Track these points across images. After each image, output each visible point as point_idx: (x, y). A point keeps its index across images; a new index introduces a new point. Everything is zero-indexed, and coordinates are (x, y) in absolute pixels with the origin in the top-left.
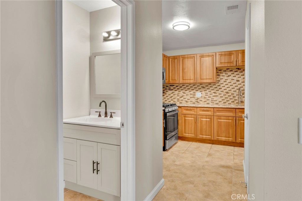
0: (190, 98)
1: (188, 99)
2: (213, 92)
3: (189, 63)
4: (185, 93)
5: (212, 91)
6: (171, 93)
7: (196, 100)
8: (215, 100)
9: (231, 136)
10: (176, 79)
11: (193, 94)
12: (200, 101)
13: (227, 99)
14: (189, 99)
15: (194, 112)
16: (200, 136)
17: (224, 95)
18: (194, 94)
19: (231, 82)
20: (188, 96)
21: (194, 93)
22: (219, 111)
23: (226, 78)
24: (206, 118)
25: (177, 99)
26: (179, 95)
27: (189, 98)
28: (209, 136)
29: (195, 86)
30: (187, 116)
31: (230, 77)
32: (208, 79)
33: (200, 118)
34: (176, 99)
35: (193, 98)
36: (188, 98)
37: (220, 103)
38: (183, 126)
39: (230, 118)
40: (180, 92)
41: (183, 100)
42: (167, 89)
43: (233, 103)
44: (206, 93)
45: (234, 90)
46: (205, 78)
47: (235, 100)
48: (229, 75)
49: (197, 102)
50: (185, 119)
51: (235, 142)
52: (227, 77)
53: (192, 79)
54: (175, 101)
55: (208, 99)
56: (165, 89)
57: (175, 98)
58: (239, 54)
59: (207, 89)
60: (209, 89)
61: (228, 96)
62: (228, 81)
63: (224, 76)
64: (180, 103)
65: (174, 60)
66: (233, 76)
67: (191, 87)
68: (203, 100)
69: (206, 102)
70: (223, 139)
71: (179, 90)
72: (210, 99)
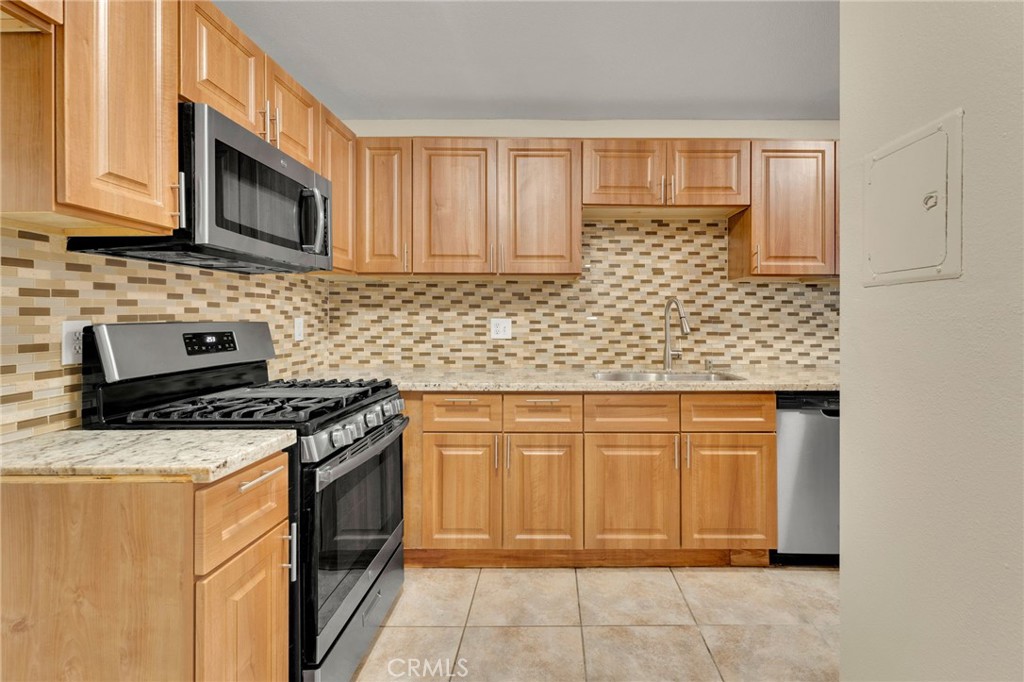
0: (464, 342)
1: (452, 350)
2: (563, 319)
3: (459, 181)
4: (441, 322)
5: (556, 314)
6: (373, 321)
7: (489, 350)
8: (570, 351)
9: (659, 525)
10: (396, 252)
11: (477, 326)
12: (507, 355)
13: (616, 345)
14: (460, 350)
15: (487, 420)
16: (518, 537)
17: (604, 330)
18: (482, 327)
19: (632, 278)
20: (451, 333)
21: (479, 322)
22: (608, 409)
23: (613, 259)
24: (549, 447)
25: (403, 350)
26: (409, 330)
27: (458, 344)
28: (559, 531)
29: (485, 292)
30: (451, 438)
31: (629, 257)
32: (549, 257)
33: (518, 446)
34: (399, 350)
35: (477, 342)
36: (452, 342)
37: (592, 362)
38: (431, 492)
39: (657, 439)
40: (415, 317)
41: (429, 354)
42: (350, 301)
43: (641, 361)
44: (532, 322)
45: (644, 308)
46: (535, 253)
47: (647, 350)
48: (626, 246)
49: (496, 361)
50: (441, 457)
51: (678, 548)
52: (617, 254)
53: (477, 256)
54: (390, 358)
55: (543, 347)
56: (343, 301)
57: (392, 346)
58: (677, 154)
59: (539, 302)
60: (546, 303)
61: (623, 334)
62: (621, 272)
63: (605, 250)
64: (415, 366)
65: (383, 158)
66: (641, 254)
67: (465, 294)
68: (521, 353)
69: (533, 358)
70: (627, 540)
71: (409, 305)
72: (549, 346)
